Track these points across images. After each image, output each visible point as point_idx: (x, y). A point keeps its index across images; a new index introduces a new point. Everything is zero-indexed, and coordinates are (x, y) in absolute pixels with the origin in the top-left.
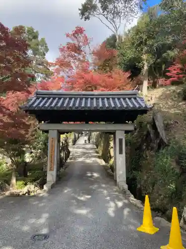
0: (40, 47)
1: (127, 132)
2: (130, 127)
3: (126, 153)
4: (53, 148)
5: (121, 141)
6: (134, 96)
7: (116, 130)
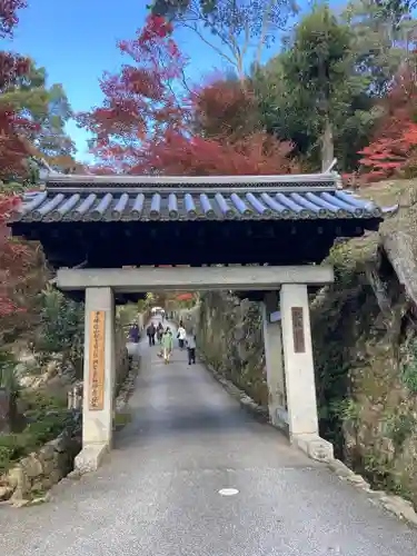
0: (51, 106)
1: (313, 289)
2: (323, 274)
3: (314, 348)
4: (100, 342)
5: (297, 313)
6: (329, 188)
7: (280, 285)
